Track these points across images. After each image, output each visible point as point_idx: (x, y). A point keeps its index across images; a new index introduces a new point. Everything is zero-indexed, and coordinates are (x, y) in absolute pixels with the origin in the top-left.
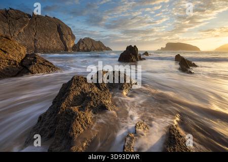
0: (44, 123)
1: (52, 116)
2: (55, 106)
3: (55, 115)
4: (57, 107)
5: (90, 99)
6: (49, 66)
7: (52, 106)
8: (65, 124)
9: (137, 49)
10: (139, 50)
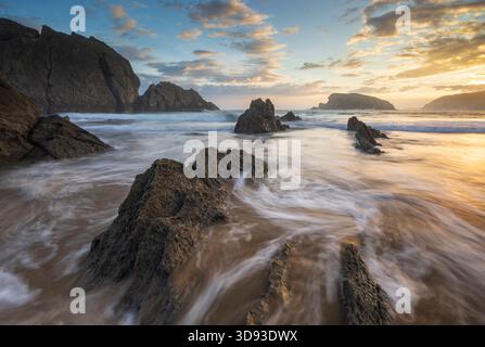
0: (107, 252)
1: (120, 237)
2: (126, 217)
3: (127, 236)
4: (130, 220)
5: (193, 203)
6: (91, 142)
7: (118, 218)
8: (154, 248)
9: (272, 106)
10: (276, 108)
